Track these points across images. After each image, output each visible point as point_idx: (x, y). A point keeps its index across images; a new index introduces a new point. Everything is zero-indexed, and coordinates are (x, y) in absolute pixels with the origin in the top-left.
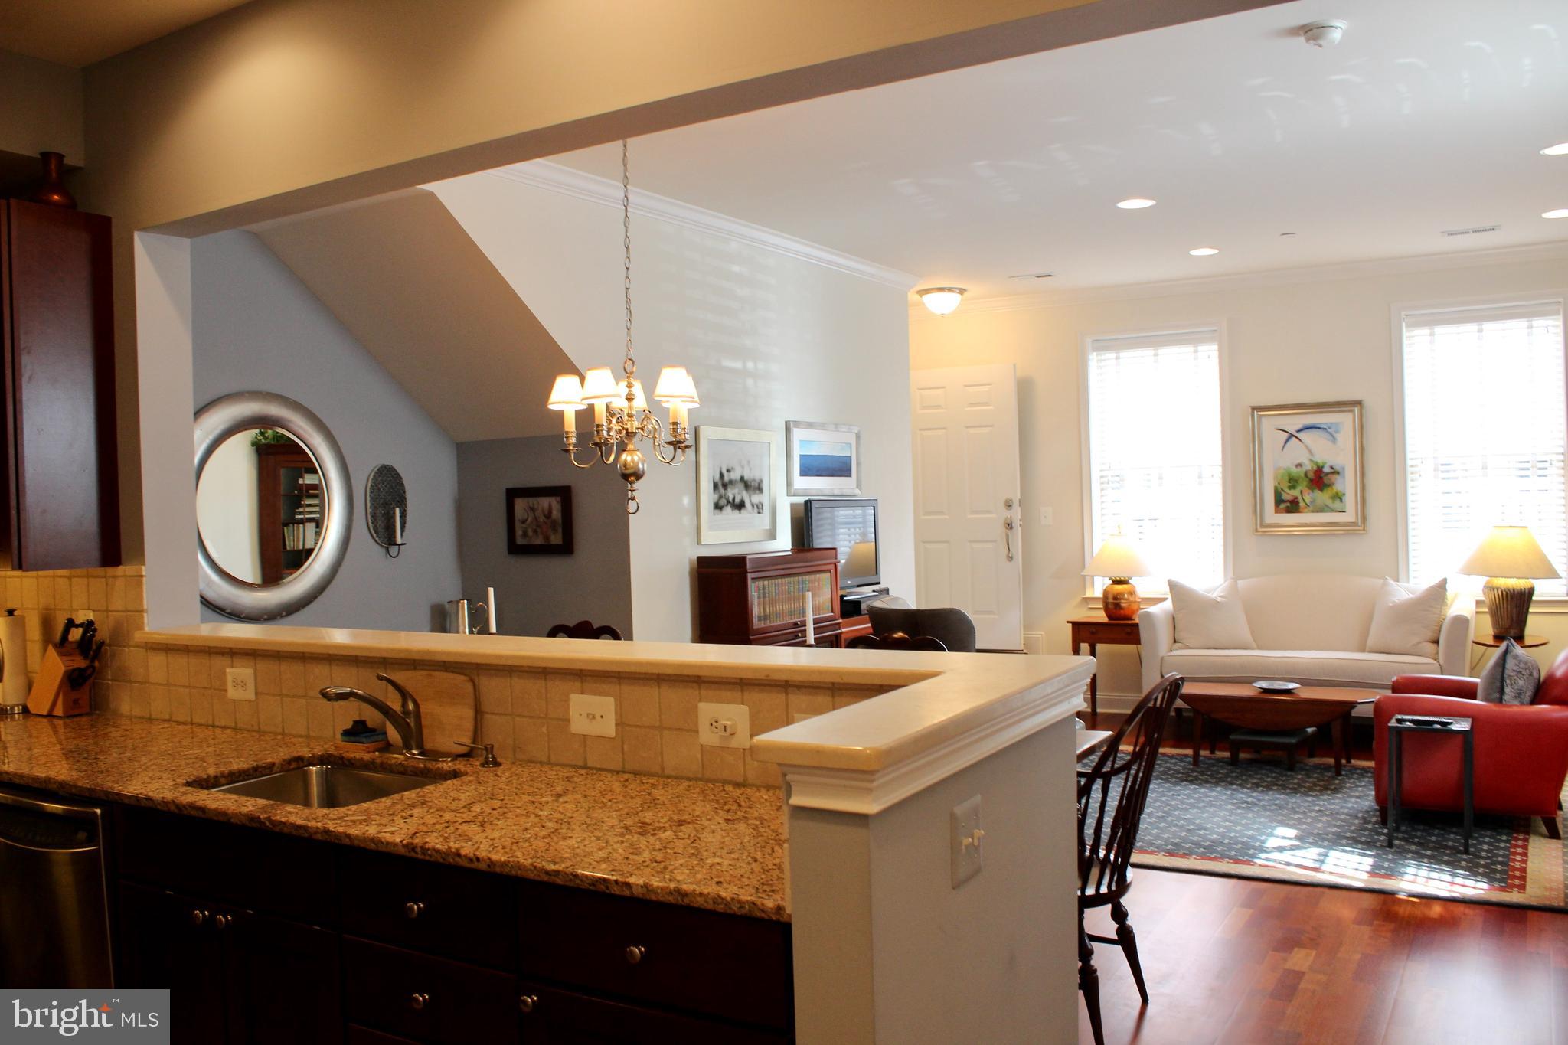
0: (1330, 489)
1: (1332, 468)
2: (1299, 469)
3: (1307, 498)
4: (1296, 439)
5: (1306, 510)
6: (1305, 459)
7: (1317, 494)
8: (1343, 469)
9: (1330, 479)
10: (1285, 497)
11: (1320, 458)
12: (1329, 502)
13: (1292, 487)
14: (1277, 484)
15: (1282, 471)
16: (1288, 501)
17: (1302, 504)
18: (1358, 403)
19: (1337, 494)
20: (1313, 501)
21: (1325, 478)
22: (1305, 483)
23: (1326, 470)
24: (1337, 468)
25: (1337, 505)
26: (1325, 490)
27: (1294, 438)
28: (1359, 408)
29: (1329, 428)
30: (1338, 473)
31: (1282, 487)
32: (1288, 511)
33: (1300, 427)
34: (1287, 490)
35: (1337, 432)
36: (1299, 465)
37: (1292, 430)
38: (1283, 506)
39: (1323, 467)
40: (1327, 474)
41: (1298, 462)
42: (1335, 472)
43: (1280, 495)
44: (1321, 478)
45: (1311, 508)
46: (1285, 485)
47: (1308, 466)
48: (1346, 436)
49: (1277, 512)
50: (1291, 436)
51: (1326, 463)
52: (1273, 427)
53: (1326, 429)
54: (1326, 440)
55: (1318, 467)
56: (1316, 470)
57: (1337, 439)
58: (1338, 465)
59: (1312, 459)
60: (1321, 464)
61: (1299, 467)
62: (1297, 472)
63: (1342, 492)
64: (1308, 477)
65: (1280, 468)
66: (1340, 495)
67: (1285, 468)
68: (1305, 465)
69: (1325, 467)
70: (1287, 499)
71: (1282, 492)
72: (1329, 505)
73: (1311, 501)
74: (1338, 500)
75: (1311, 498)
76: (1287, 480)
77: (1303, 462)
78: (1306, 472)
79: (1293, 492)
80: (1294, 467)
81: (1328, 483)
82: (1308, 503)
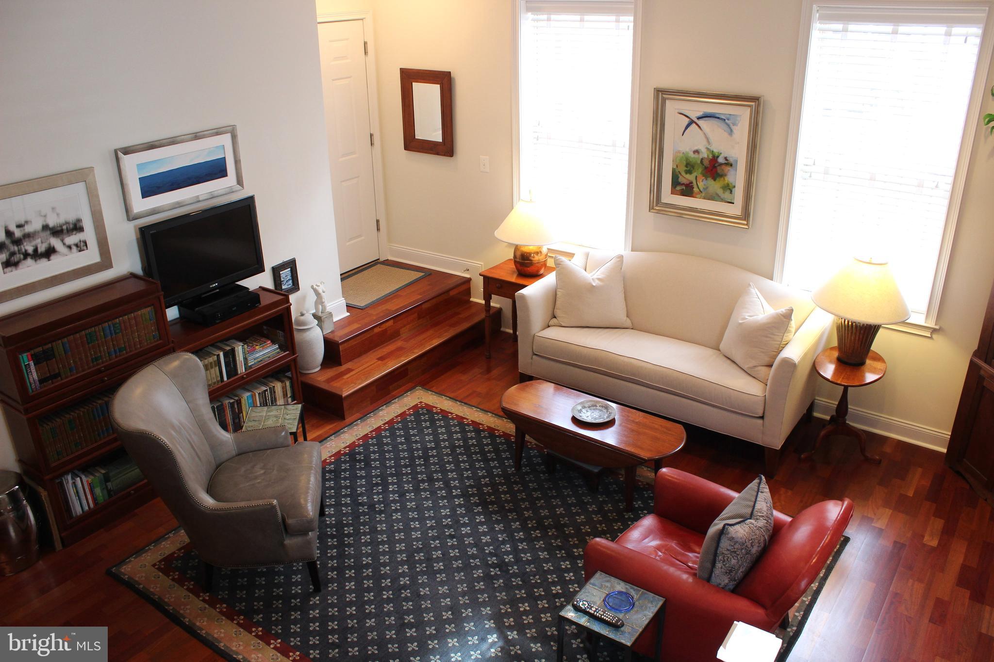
0: (722, 179)
1: (726, 159)
2: (696, 156)
3: (701, 185)
4: (697, 127)
5: (698, 196)
6: (702, 148)
7: (710, 182)
8: (736, 161)
9: (723, 170)
10: (681, 180)
11: (716, 148)
12: (720, 192)
13: (689, 172)
14: (675, 167)
16: (683, 184)
17: (696, 189)
18: (756, 99)
19: (728, 185)
20: (706, 189)
21: (718, 168)
22: (700, 170)
23: (721, 160)
24: (731, 160)
25: (727, 195)
26: (718, 179)
27: (694, 125)
28: (757, 104)
29: (728, 120)
30: (731, 165)
33: (700, 114)
34: (683, 174)
35: (734, 124)
36: (697, 152)
37: (693, 116)
38: (678, 188)
39: (718, 157)
40: (721, 164)
41: (696, 148)
42: (729, 164)
43: (678, 178)
44: (715, 167)
45: (703, 195)
46: (682, 169)
47: (705, 154)
48: (742, 131)
50: (692, 122)
51: (721, 153)
52: (677, 111)
53: (725, 120)
54: (723, 131)
55: (714, 156)
56: (711, 159)
57: (734, 131)
58: (732, 157)
59: (709, 147)
60: (717, 154)
61: (697, 154)
62: (694, 158)
63: (734, 184)
64: (703, 165)
65: (679, 152)
66: (730, 188)
67: (683, 153)
68: (702, 152)
69: (720, 157)
70: (683, 182)
71: (679, 175)
72: (720, 195)
73: (704, 188)
74: (729, 191)
75: (705, 185)
76: (685, 164)
77: (700, 150)
78: (702, 159)
79: (688, 176)
80: (692, 153)
81: (721, 174)
82: (701, 190)
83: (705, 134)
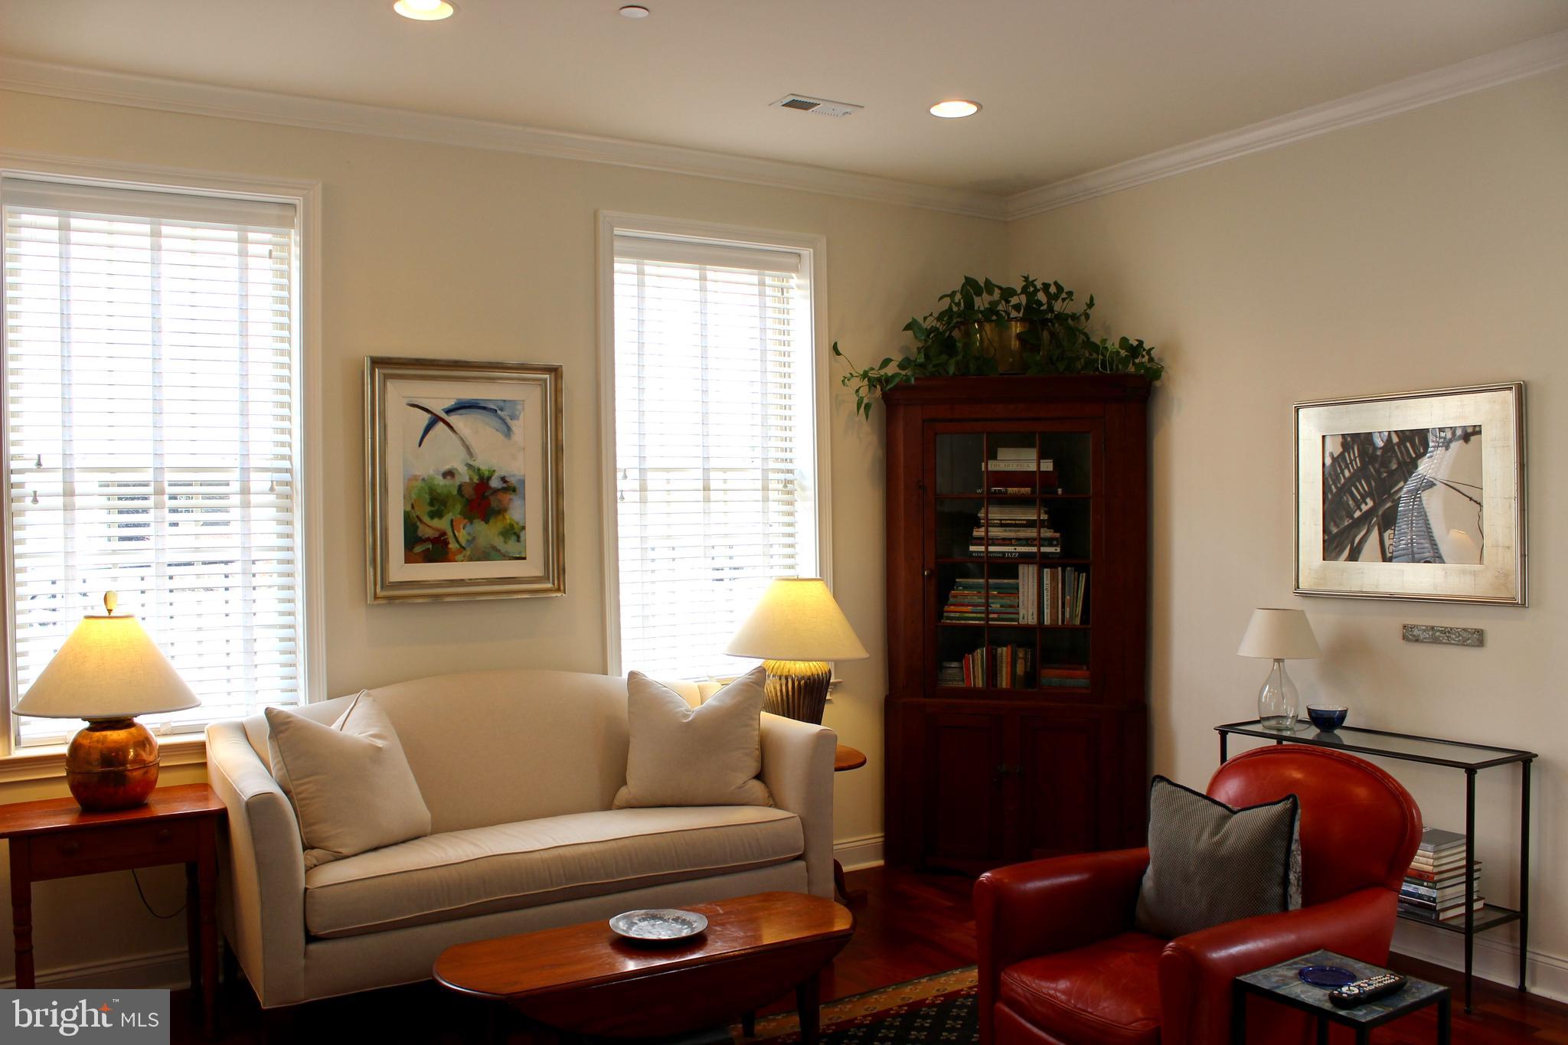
0: (500, 517)
1: (503, 479)
2: (448, 481)
3: (463, 535)
4: (446, 427)
5: (459, 557)
6: (458, 464)
7: (480, 526)
8: (523, 482)
9: (500, 501)
10: (424, 531)
11: (483, 463)
12: (499, 542)
13: (437, 514)
14: (409, 508)
15: (419, 484)
16: (428, 539)
17: (453, 545)
18: (555, 371)
19: (512, 526)
20: (472, 540)
21: (492, 499)
22: (458, 507)
23: (495, 483)
24: (513, 481)
25: (511, 547)
26: (492, 519)
27: (441, 425)
28: (553, 374)
29: (502, 410)
30: (514, 490)
31: (418, 513)
32: (429, 557)
33: (450, 403)
34: (426, 519)
35: (514, 417)
36: (449, 474)
37: (438, 408)
38: (418, 549)
39: (489, 478)
40: (496, 491)
41: (447, 467)
42: (510, 488)
43: (416, 528)
44: (486, 498)
45: (468, 553)
46: (423, 511)
47: (464, 476)
48: (528, 426)
49: (408, 560)
50: (436, 419)
51: (494, 471)
52: (406, 401)
53: (496, 411)
54: (494, 430)
55: (481, 478)
56: (477, 484)
57: (514, 428)
58: (514, 476)
59: (472, 463)
60: (487, 474)
61: (449, 477)
62: (445, 486)
63: (522, 525)
64: (463, 496)
65: (415, 478)
66: (517, 530)
67: (423, 479)
68: (459, 473)
69: (493, 478)
70: (427, 536)
71: (418, 523)
72: (498, 548)
73: (468, 540)
74: (514, 538)
75: (469, 534)
76: (428, 500)
77: (457, 469)
78: (460, 487)
79: (436, 523)
80: (441, 478)
81: (496, 509)
82: (463, 545)
83: (462, 440)
